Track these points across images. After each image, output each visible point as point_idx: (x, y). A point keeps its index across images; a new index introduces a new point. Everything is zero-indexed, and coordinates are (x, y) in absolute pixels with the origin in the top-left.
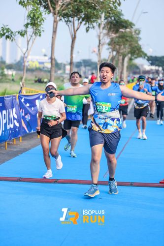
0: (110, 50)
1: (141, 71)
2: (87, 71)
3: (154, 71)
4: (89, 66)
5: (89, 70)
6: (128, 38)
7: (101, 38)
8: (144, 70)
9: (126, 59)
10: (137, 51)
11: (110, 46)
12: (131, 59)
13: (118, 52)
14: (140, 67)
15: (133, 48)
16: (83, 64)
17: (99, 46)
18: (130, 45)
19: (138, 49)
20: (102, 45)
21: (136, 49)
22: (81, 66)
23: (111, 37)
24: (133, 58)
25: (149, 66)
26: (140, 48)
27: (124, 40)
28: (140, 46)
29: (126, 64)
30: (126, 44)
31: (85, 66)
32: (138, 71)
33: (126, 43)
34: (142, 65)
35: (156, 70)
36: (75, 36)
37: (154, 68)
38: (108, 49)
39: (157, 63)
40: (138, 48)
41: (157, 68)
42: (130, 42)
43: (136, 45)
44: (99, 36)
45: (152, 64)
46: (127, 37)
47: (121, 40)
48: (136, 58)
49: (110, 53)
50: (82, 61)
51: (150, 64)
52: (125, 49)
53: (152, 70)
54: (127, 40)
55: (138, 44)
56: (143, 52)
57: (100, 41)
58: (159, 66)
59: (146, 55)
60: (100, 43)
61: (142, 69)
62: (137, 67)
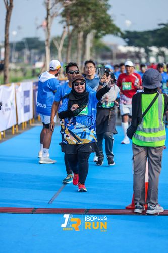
0: (65, 23)
1: (114, 55)
2: (32, 55)
3: (133, 54)
4: (36, 47)
5: (35, 54)
6: (90, 6)
7: (50, 6)
8: (118, 52)
9: (90, 37)
10: (104, 25)
11: (64, 19)
12: (97, 37)
13: (76, 27)
14: (113, 49)
15: (99, 20)
16: (26, 45)
17: (47, 19)
18: (94, 16)
19: (105, 22)
20: (52, 17)
21: (102, 22)
22: (24, 47)
23: (65, 5)
24: (99, 34)
25: (125, 46)
26: (110, 20)
27: (85, 8)
28: (110, 17)
29: (89, 44)
30: (88, 16)
31: (30, 48)
32: (109, 53)
33: (87, 13)
34: (115, 46)
35: (135, 52)
36: (11, 4)
37: (132, 49)
38: (61, 22)
39: (137, 41)
40: (105, 20)
41: (137, 49)
42: (93, 11)
43: (103, 16)
44: (47, 4)
45: (130, 44)
46: (89, 3)
47: (80, 8)
48: (104, 35)
49: (64, 28)
50: (24, 41)
51: (125, 44)
52: (87, 22)
53: (129, 52)
54: (89, 9)
55: (107, 14)
56: (113, 26)
57: (48, 10)
58: (140, 46)
59: (118, 30)
60: (48, 14)
61: (114, 52)
62: (107, 49)
